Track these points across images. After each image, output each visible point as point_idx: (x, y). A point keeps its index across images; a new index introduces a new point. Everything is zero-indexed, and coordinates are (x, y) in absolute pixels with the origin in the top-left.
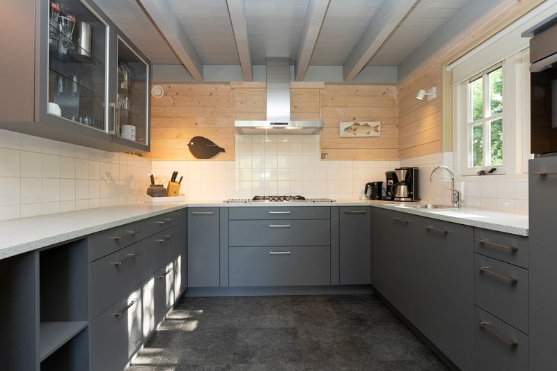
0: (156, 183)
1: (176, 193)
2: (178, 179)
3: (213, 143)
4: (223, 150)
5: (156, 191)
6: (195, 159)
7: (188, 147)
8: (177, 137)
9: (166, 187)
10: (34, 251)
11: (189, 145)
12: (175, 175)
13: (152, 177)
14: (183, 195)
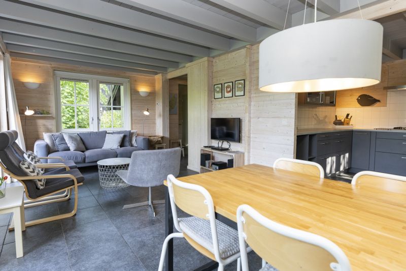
0: (338, 119)
1: (348, 124)
2: (349, 117)
3: (372, 98)
4: (379, 101)
5: (338, 122)
6: (360, 106)
7: (356, 100)
8: (351, 96)
9: (343, 121)
10: (307, 135)
11: (358, 99)
12: (348, 115)
13: (336, 116)
14: (352, 125)
